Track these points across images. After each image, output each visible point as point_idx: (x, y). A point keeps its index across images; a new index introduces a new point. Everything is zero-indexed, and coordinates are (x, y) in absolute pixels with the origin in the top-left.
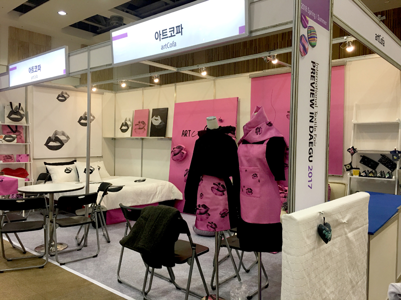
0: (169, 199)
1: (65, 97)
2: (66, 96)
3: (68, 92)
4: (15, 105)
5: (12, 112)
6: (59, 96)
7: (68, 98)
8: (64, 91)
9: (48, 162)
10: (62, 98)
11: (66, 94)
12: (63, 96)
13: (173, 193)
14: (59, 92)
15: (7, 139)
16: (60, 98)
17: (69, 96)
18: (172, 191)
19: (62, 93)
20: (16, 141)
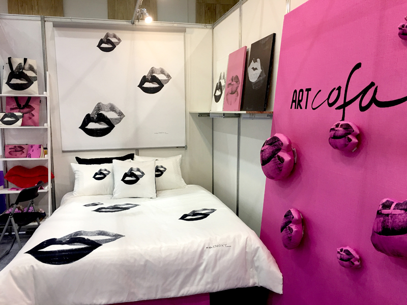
0: (241, 285)
1: (112, 43)
2: (114, 40)
3: (119, 34)
4: (17, 61)
5: (12, 75)
6: (101, 42)
7: (118, 43)
8: (111, 32)
9: (83, 156)
10: (107, 45)
11: (115, 36)
12: (109, 42)
13: (257, 268)
14: (102, 35)
15: (6, 119)
16: (103, 45)
17: (119, 40)
18: (253, 262)
19: (107, 36)
20: (20, 122)
